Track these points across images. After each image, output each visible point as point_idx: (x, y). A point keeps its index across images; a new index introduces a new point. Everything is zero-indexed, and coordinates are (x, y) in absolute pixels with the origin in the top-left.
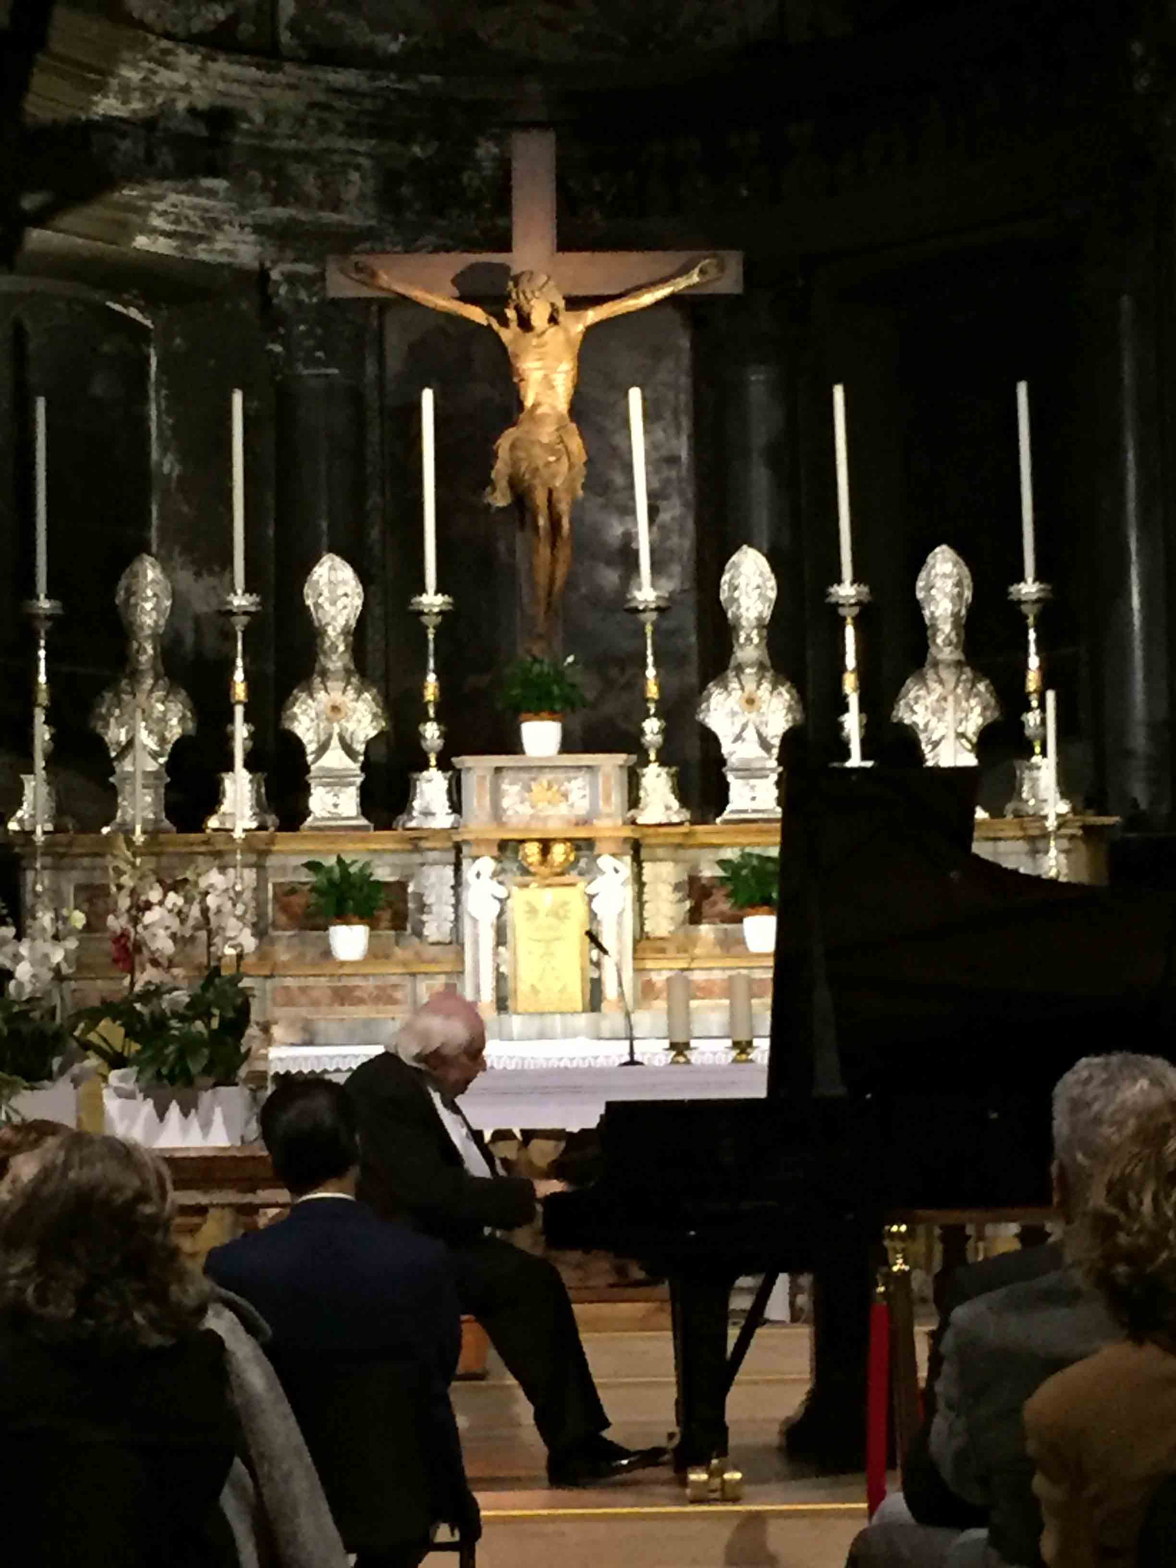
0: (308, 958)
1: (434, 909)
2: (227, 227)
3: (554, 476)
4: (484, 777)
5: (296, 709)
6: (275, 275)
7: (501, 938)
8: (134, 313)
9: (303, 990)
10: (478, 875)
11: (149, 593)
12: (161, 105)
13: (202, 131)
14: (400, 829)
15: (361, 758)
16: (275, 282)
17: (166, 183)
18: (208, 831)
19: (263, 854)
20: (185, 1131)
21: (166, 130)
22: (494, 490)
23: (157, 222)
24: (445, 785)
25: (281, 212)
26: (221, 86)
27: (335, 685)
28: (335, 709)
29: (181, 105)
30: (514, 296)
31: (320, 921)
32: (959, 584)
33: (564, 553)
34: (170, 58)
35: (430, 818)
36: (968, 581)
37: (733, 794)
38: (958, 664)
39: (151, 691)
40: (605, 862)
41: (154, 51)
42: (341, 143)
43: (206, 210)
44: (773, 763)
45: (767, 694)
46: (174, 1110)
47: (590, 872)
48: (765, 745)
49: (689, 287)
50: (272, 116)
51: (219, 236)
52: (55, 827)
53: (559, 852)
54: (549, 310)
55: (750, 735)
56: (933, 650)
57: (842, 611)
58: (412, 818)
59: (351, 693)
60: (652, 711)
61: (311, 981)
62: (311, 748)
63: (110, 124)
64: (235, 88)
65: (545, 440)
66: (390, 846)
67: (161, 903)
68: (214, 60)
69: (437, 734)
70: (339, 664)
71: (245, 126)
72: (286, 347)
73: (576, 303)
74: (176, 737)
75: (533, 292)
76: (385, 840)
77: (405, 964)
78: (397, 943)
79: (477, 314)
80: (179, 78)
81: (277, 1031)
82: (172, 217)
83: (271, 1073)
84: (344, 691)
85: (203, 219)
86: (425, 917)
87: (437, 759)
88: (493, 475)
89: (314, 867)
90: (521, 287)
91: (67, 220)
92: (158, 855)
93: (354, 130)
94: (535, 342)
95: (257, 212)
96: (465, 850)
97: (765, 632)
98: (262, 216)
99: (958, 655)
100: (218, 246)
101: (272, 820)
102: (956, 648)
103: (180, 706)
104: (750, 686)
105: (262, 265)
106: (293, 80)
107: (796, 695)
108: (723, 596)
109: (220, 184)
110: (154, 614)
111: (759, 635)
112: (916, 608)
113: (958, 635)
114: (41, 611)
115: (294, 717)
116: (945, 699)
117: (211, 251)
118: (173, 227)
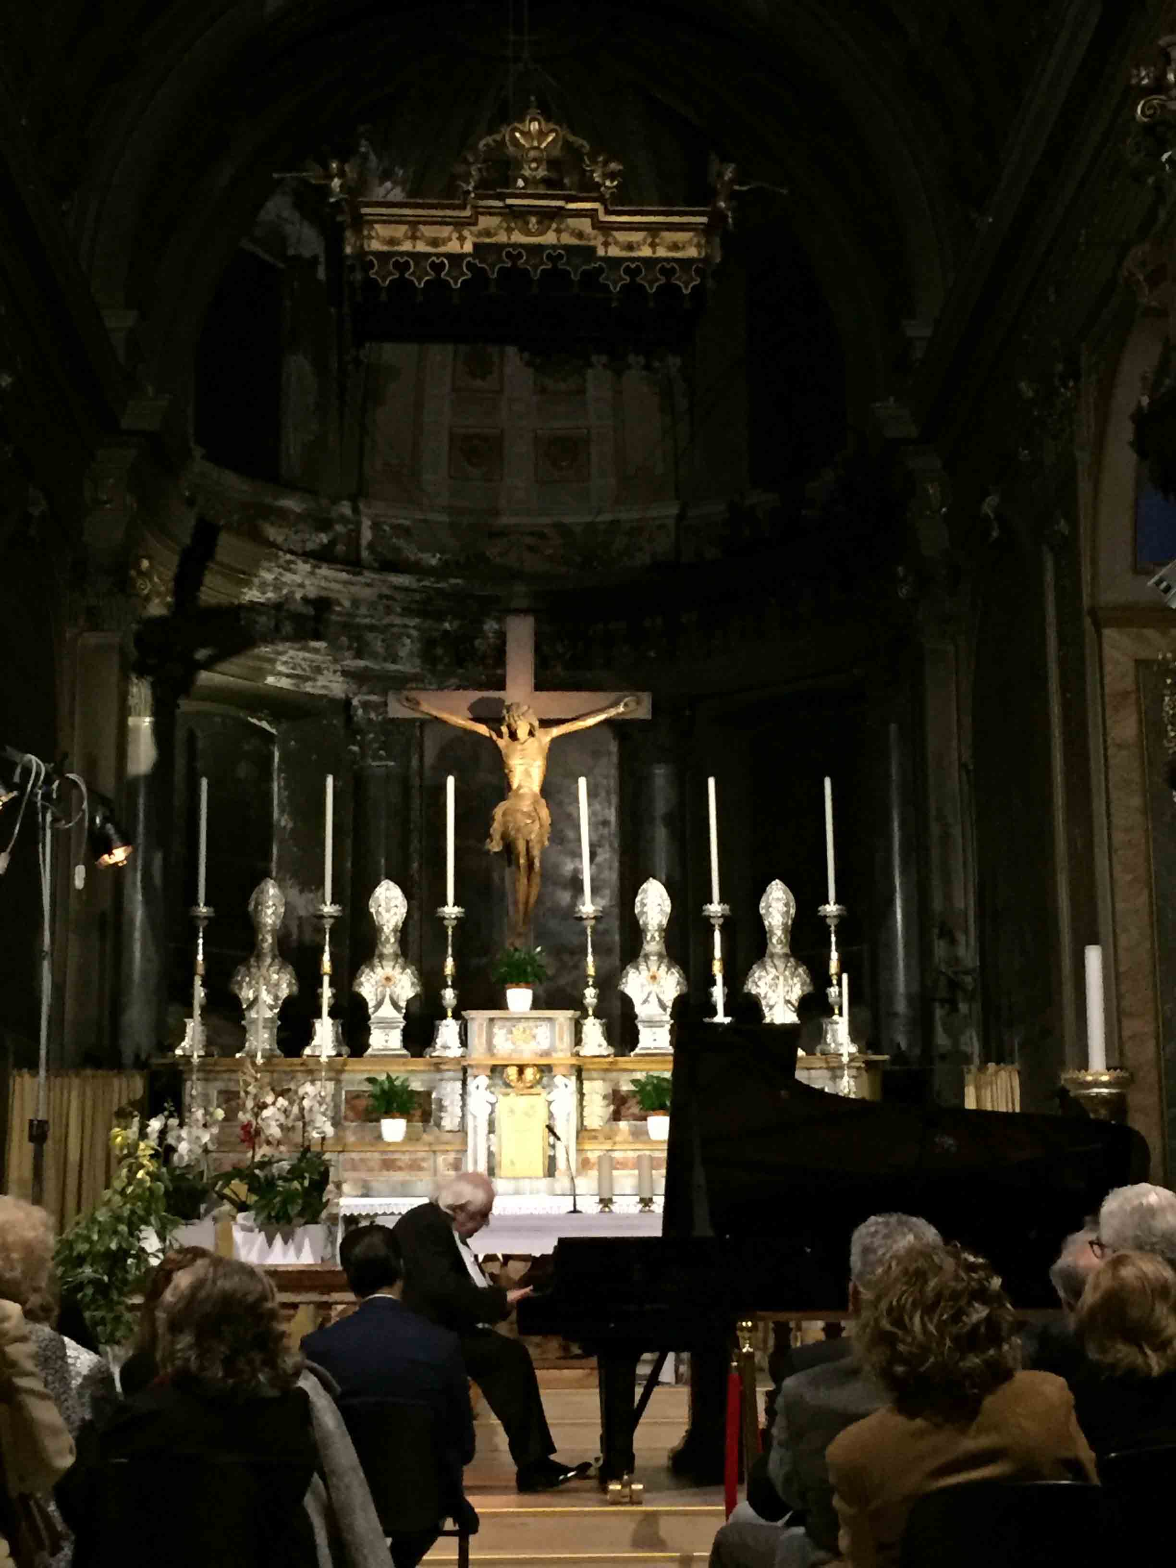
0: (367, 1140)
1: (449, 1109)
2: (325, 672)
3: (530, 833)
4: (482, 1025)
5: (363, 979)
6: (355, 702)
7: (491, 1130)
8: (264, 725)
9: (362, 1160)
10: (478, 1087)
11: (270, 903)
12: (286, 594)
13: (310, 611)
14: (428, 1056)
15: (404, 1011)
16: (355, 706)
17: (288, 644)
18: (305, 1057)
19: (341, 1071)
20: (285, 1254)
21: (288, 611)
22: (492, 841)
23: (281, 668)
24: (457, 1029)
25: (362, 663)
26: (323, 583)
27: (388, 965)
28: (388, 979)
29: (298, 596)
30: (507, 718)
31: (374, 1116)
32: (787, 905)
33: (536, 880)
34: (292, 566)
35: (447, 1051)
36: (793, 904)
37: (641, 1037)
38: (786, 956)
39: (270, 966)
40: (559, 1080)
41: (281, 561)
42: (398, 621)
43: (313, 661)
44: (667, 1018)
45: (665, 973)
46: (278, 1240)
47: (549, 1087)
48: (663, 1006)
49: (618, 714)
50: (356, 603)
51: (320, 677)
52: (206, 1052)
53: (529, 1073)
54: (529, 727)
55: (653, 1000)
56: (770, 946)
57: (713, 921)
58: (434, 1051)
59: (398, 970)
60: (590, 983)
61: (369, 1155)
62: (371, 1004)
63: (253, 606)
64: (334, 586)
65: (525, 810)
66: (422, 1068)
67: (274, 1104)
68: (320, 568)
69: (453, 995)
70: (391, 951)
71: (338, 609)
72: (361, 747)
73: (546, 724)
74: (284, 997)
75: (519, 716)
76: (418, 1064)
77: (430, 1144)
78: (425, 1131)
79: (482, 729)
80: (298, 579)
81: (346, 1188)
82: (291, 665)
83: (341, 1214)
84: (394, 967)
85: (310, 666)
86: (443, 1114)
87: (453, 1012)
88: (492, 831)
89: (371, 1080)
90: (511, 713)
91: (224, 666)
92: (272, 1072)
93: (407, 612)
94: (519, 747)
95: (345, 663)
96: (469, 1071)
97: (663, 934)
98: (347, 665)
99: (787, 950)
100: (319, 683)
101: (345, 1050)
102: (785, 945)
103: (288, 976)
104: (654, 968)
105: (347, 696)
106: (369, 581)
107: (683, 975)
108: (636, 911)
109: (321, 645)
110: (273, 917)
111: (660, 936)
112: (759, 920)
113: (786, 937)
114: (200, 914)
115: (361, 984)
116: (778, 978)
117: (313, 687)
118: (292, 671)
